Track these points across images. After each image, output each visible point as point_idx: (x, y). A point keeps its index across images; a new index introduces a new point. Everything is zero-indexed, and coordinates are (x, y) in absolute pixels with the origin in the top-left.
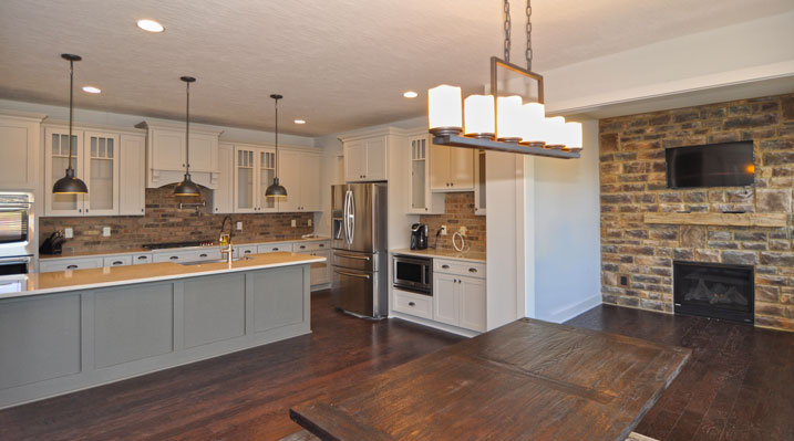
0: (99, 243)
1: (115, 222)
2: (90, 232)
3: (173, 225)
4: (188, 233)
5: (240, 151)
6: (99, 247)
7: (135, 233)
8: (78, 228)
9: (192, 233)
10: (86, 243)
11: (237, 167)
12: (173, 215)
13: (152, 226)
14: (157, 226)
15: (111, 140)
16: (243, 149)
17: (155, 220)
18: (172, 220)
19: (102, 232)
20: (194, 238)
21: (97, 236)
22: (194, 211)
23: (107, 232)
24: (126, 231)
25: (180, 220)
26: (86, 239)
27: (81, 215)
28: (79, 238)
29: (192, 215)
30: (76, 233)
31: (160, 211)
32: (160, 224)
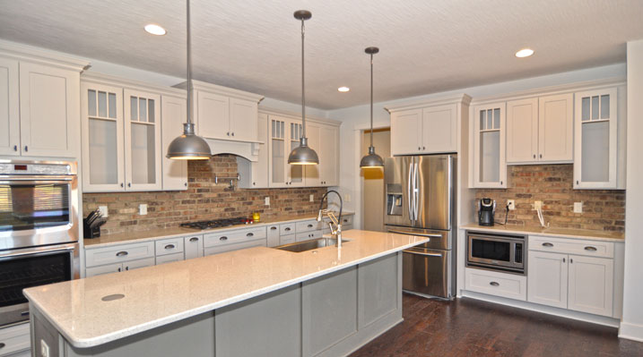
0: (135, 223)
1: (151, 197)
2: (126, 211)
3: (208, 201)
4: (223, 209)
5: (273, 121)
6: (136, 228)
7: (172, 211)
8: (113, 207)
9: (226, 210)
10: (122, 224)
11: (271, 137)
12: (207, 191)
13: (188, 202)
14: (194, 202)
15: (151, 101)
16: (276, 119)
17: (191, 196)
18: (206, 195)
19: (139, 210)
20: (228, 215)
21: (134, 216)
22: (227, 186)
23: (143, 210)
24: (163, 209)
25: (215, 195)
26: (122, 218)
27: (122, 190)
28: (114, 218)
29: (226, 190)
30: (111, 212)
31: (197, 185)
32: (196, 200)
